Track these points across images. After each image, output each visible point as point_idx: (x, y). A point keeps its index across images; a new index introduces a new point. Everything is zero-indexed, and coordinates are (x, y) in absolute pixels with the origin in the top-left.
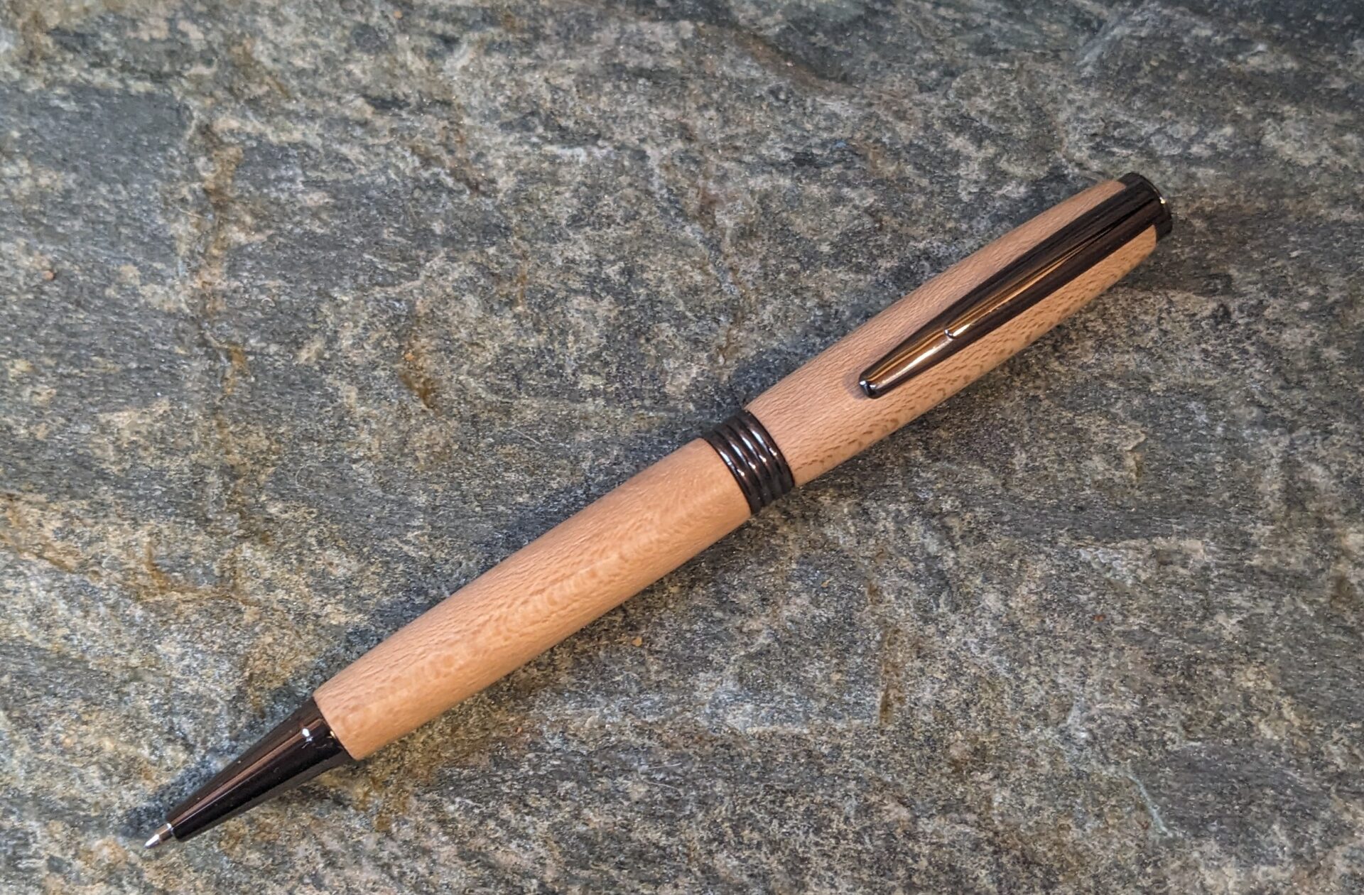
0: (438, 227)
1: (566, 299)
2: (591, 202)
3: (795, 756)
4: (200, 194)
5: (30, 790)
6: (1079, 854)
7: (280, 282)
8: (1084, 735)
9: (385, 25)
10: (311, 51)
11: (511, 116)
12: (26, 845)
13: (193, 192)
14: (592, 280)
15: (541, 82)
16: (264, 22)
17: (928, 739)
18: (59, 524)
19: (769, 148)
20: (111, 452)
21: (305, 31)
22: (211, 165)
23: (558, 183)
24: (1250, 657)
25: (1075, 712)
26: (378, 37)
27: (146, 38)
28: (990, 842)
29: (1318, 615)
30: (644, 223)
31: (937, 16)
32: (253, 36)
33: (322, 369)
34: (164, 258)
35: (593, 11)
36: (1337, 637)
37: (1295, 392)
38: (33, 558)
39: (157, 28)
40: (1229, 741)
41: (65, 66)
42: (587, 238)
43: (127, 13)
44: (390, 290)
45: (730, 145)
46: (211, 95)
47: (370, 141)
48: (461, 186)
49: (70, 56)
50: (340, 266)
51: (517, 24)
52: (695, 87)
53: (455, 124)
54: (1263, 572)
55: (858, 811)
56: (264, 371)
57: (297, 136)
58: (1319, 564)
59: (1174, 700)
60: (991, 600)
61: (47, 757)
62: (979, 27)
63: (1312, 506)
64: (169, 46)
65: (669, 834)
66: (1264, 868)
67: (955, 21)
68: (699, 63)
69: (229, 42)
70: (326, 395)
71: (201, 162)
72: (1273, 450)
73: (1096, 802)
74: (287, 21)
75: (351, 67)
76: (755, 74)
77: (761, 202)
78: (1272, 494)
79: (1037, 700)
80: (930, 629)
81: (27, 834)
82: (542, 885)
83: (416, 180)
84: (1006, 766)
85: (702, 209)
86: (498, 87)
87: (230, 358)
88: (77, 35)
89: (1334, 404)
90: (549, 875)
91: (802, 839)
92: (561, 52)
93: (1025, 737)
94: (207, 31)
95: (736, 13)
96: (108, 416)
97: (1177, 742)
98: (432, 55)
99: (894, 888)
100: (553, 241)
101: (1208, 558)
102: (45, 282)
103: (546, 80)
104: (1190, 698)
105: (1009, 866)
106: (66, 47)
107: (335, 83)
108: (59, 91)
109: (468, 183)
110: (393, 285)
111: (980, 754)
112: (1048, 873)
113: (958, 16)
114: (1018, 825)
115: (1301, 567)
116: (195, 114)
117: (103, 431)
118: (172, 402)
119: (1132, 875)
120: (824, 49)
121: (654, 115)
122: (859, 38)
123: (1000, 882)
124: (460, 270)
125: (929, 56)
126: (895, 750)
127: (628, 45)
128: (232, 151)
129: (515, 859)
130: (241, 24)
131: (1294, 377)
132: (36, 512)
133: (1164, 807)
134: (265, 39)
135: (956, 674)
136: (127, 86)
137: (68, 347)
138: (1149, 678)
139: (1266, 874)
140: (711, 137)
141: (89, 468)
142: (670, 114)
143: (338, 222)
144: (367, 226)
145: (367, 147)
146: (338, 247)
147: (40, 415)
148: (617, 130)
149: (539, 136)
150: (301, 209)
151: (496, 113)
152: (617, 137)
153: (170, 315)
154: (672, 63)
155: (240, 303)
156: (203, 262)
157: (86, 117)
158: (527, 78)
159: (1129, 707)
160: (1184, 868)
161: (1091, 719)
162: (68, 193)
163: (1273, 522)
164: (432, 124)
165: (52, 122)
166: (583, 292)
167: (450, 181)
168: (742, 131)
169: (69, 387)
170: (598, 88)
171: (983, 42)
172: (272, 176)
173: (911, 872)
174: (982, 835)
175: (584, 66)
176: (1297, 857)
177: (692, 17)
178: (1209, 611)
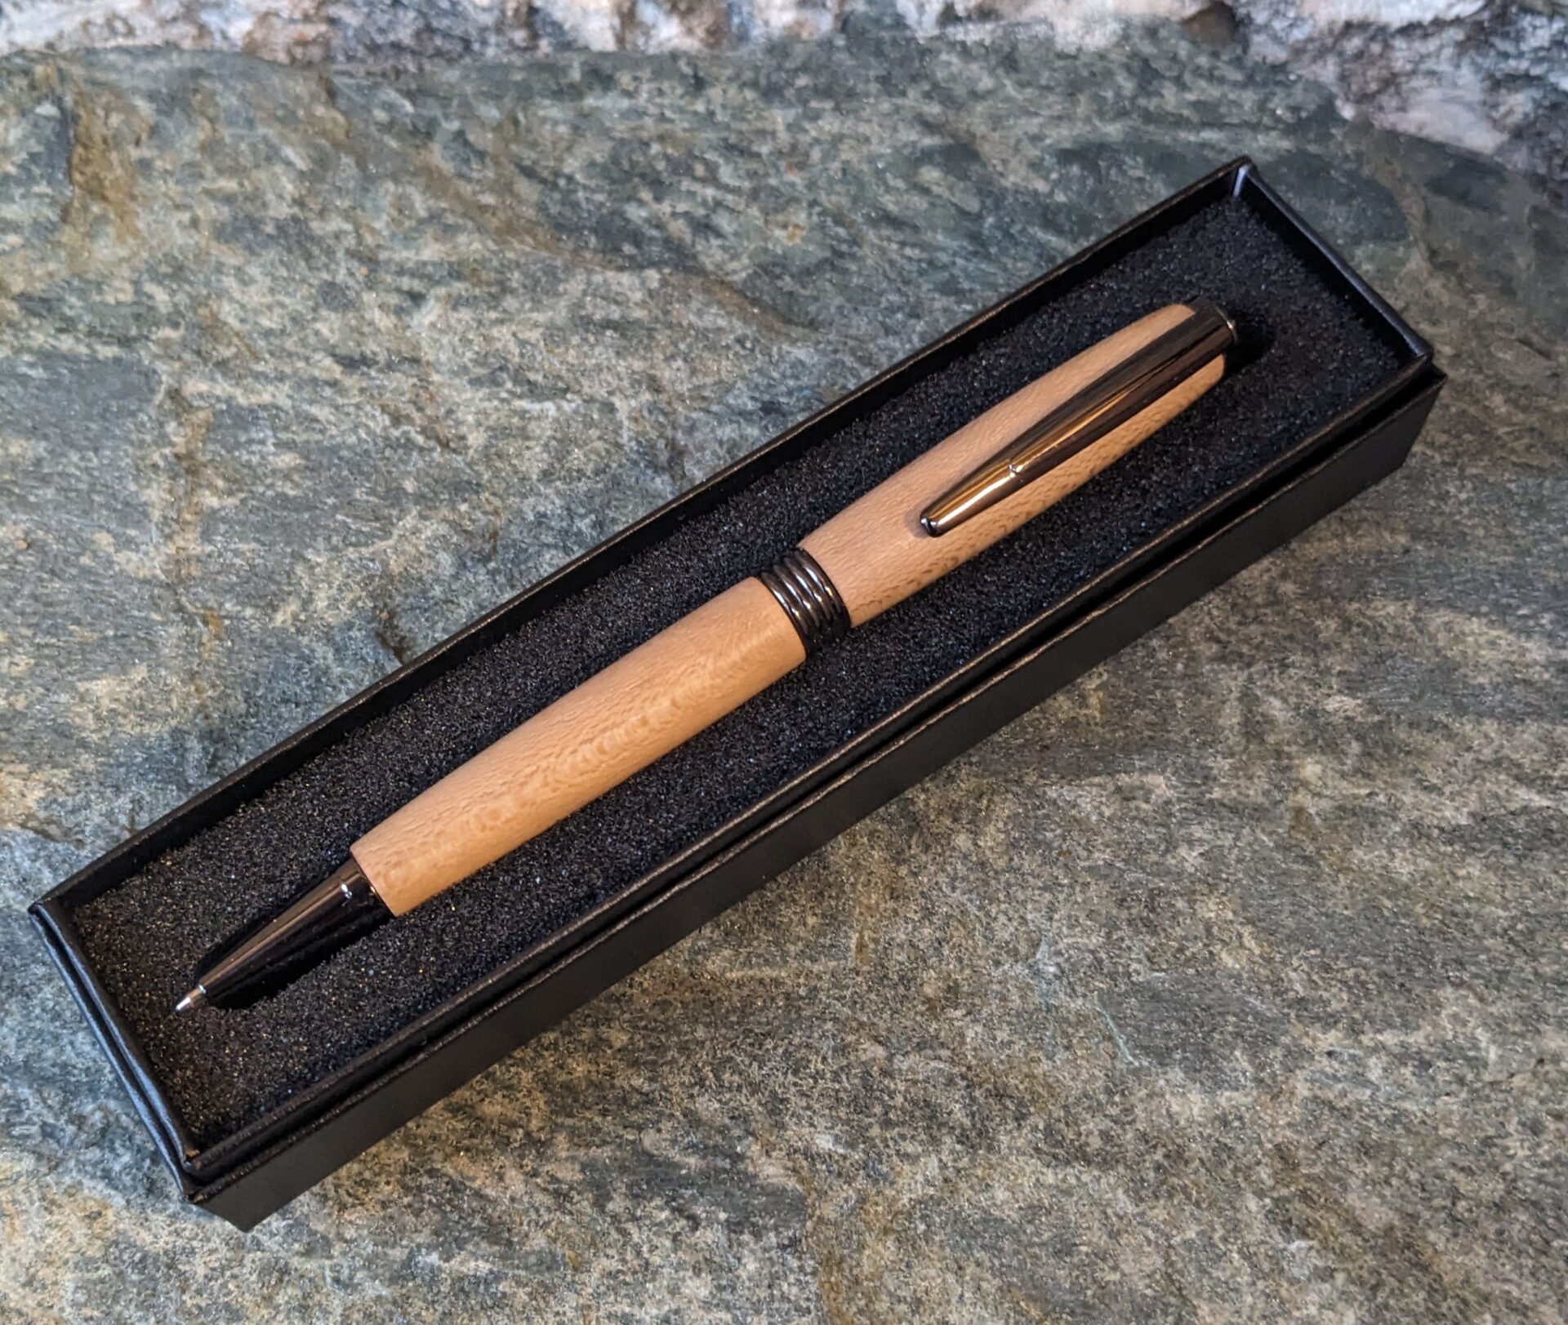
0: (409, 486)
1: (539, 554)
2: (561, 456)
3: (773, 999)
4: (172, 459)
5: (21, 1058)
6: (1050, 1086)
7: (254, 545)
8: (1052, 969)
9: (351, 282)
10: (277, 310)
11: (480, 371)
12: (19, 1112)
13: (165, 457)
14: (565, 533)
15: (509, 337)
16: (230, 282)
17: (902, 978)
18: (42, 794)
19: (736, 397)
20: (90, 721)
21: (272, 290)
22: (182, 431)
23: (528, 438)
24: (1212, 888)
25: (1043, 947)
26: (344, 295)
27: (112, 301)
28: (963, 1077)
29: (1277, 847)
30: (614, 476)
31: (903, 256)
32: (219, 297)
33: (299, 631)
34: (138, 524)
35: (559, 263)
36: (1295, 867)
37: (1253, 627)
38: (17, 829)
39: (122, 290)
40: (1191, 971)
41: (32, 333)
42: (558, 492)
43: (91, 276)
44: (363, 550)
45: (697, 395)
46: (180, 358)
47: (340, 401)
48: (432, 443)
49: (36, 322)
50: (313, 528)
51: (484, 275)
52: (662, 337)
53: (424, 380)
54: (1223, 805)
55: (835, 1050)
56: (240, 635)
57: (266, 398)
58: (1278, 796)
59: (1138, 932)
60: (962, 841)
61: (38, 1024)
62: (944, 267)
63: (1271, 739)
64: (136, 309)
65: (651, 1080)
66: (1227, 1094)
67: (920, 261)
68: (666, 313)
69: (197, 303)
70: (301, 657)
71: (171, 426)
72: (1232, 684)
73: (1065, 1034)
74: (253, 281)
75: (318, 326)
76: (722, 322)
77: (729, 451)
78: (1232, 728)
79: (1007, 937)
80: (903, 871)
81: (19, 1101)
82: (528, 1134)
83: (387, 439)
84: (977, 1001)
85: (671, 460)
86: (466, 342)
87: (206, 623)
88: (43, 300)
89: (1291, 638)
90: (535, 1124)
91: (781, 1081)
92: (528, 305)
93: (997, 974)
94: (173, 293)
95: (702, 258)
96: (87, 685)
97: (1141, 973)
98: (399, 311)
99: (870, 1125)
100: (524, 496)
101: (1170, 793)
102: (20, 552)
103: (514, 335)
104: (1152, 929)
105: (982, 1100)
106: (32, 313)
107: (303, 342)
108: (27, 358)
109: (439, 441)
110: (366, 545)
111: (953, 990)
112: (1020, 1103)
113: (924, 255)
114: (990, 1060)
115: (1261, 799)
116: (164, 378)
117: (82, 699)
118: (150, 668)
119: (1100, 1104)
120: (791, 293)
121: (622, 366)
122: (826, 282)
123: (973, 1115)
124: (431, 529)
125: (894, 298)
126: (870, 990)
127: (594, 295)
128: (202, 415)
129: (499, 1108)
130: (207, 284)
131: (1250, 613)
132: (18, 782)
133: (1130, 1037)
134: (231, 299)
135: (928, 914)
136: (94, 351)
137: (44, 617)
138: (1115, 912)
139: (1229, 1099)
140: (678, 387)
141: (69, 737)
142: (638, 365)
143: (309, 483)
144: (339, 486)
145: (337, 408)
146: (311, 508)
147: (19, 685)
148: (585, 383)
149: (509, 392)
150: (274, 472)
151: (464, 369)
152: (586, 390)
153: (145, 582)
154: (638, 314)
155: (214, 567)
156: (175, 527)
157: (55, 384)
158: (495, 332)
159: (1095, 940)
160: (1150, 1096)
161: (1059, 953)
162: (38, 462)
163: (1232, 755)
164: (401, 382)
165: (19, 389)
166: (556, 547)
167: (420, 439)
168: (709, 380)
169: (47, 657)
170: (566, 341)
171: (947, 282)
172: (243, 439)
173: (887, 1109)
174: (956, 1070)
175: (552, 320)
176: (1259, 1081)
177: (657, 265)
178: (1171, 845)
